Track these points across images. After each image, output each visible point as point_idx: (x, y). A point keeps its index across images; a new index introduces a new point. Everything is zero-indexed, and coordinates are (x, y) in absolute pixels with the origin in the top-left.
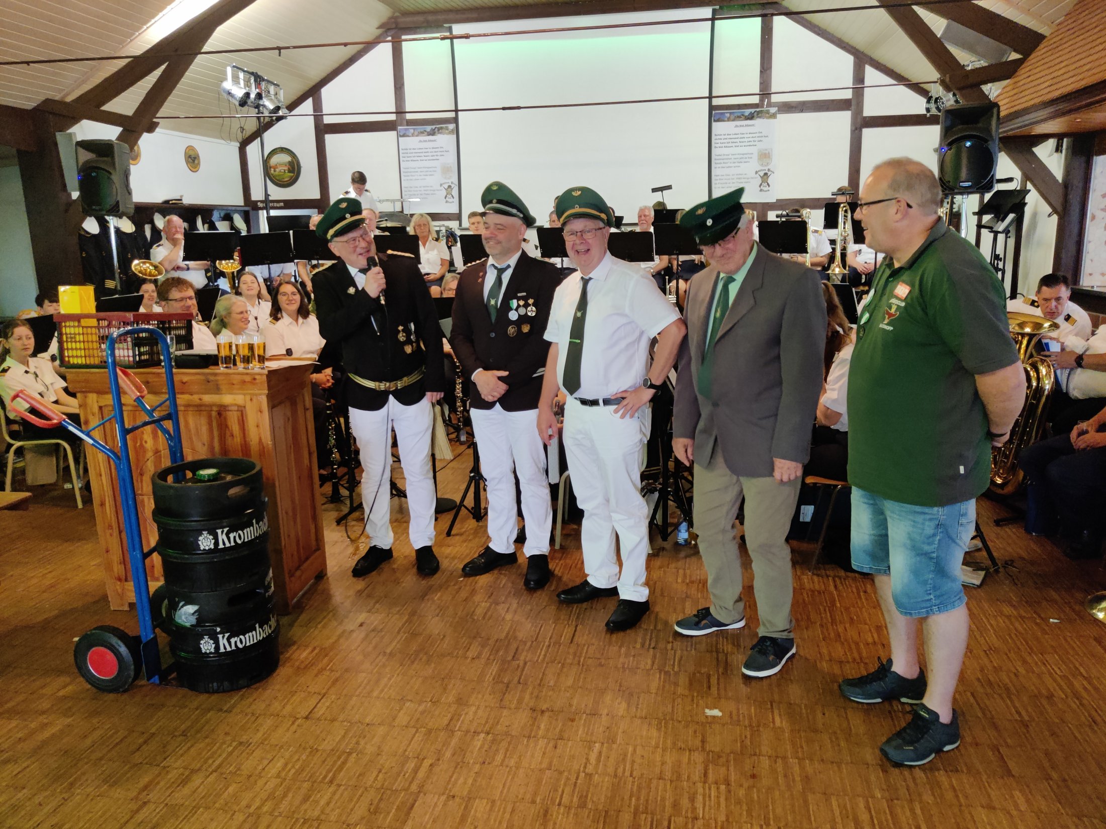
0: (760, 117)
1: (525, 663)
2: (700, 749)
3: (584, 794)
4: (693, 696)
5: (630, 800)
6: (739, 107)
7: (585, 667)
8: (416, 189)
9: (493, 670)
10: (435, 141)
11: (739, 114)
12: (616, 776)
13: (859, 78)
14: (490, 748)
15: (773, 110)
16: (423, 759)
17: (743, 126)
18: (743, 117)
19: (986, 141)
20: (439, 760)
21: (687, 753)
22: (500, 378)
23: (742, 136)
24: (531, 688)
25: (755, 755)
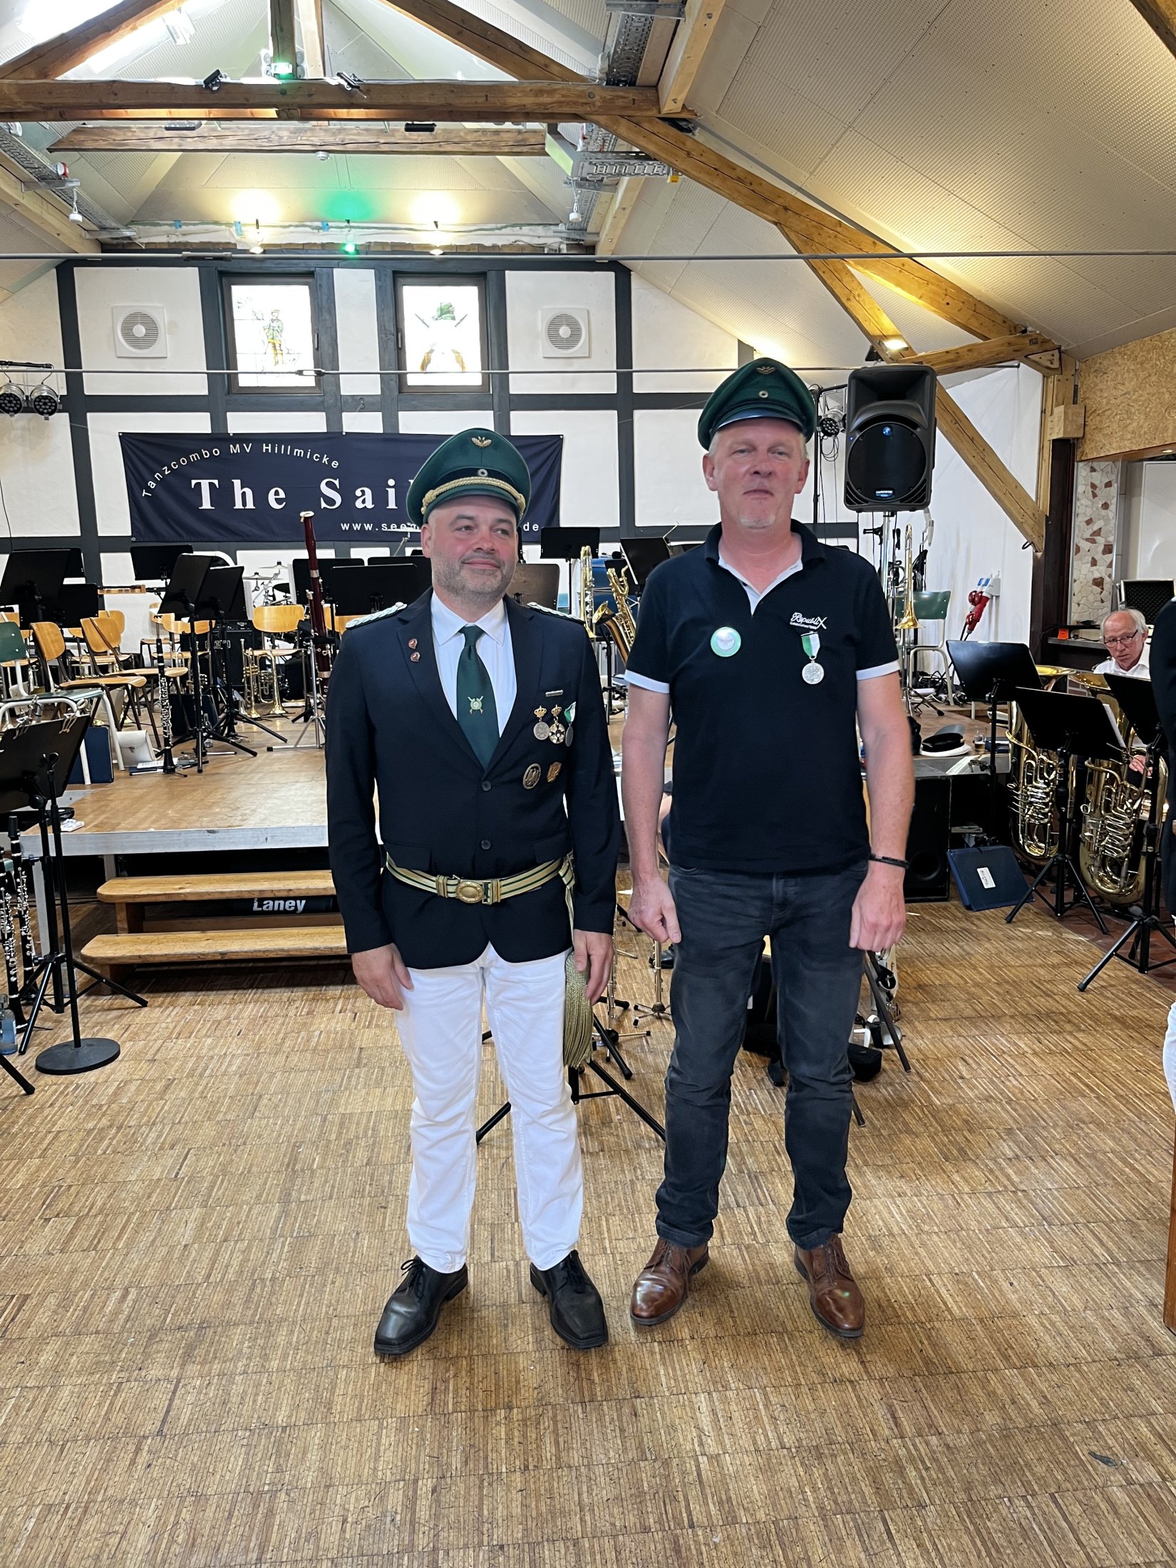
25: (952, 1373)
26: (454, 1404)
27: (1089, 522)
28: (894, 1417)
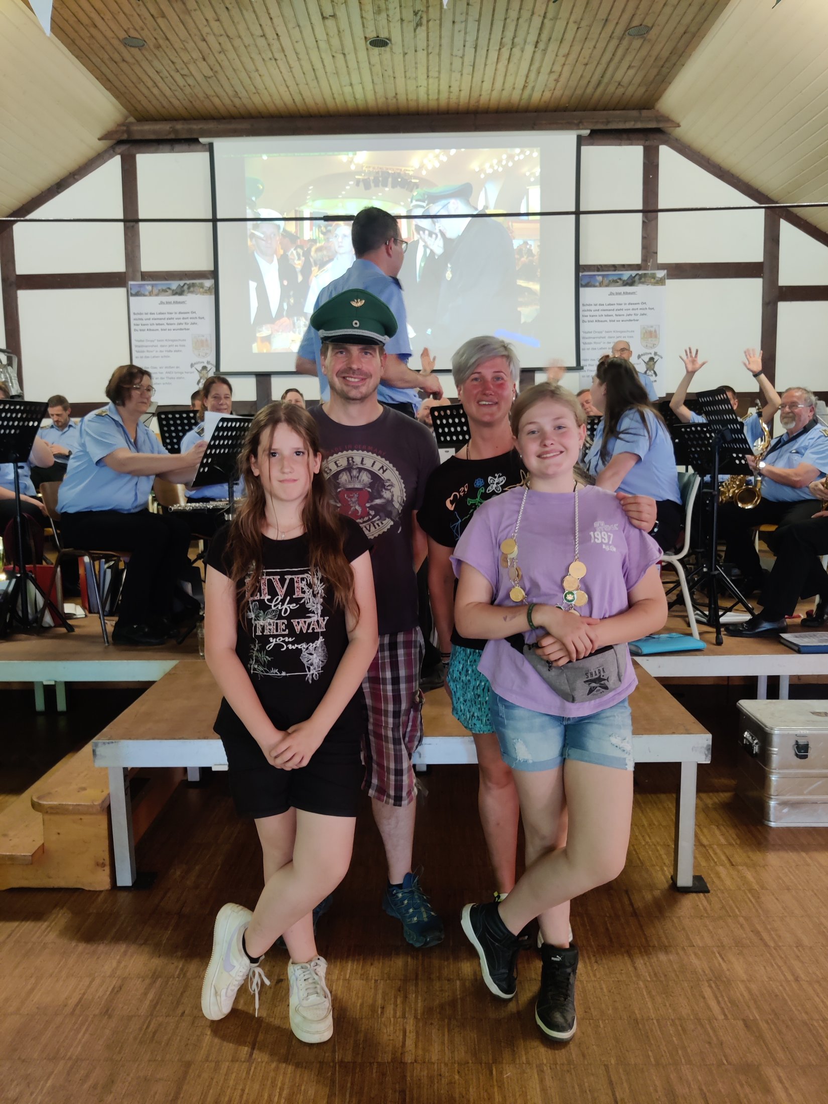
0: (643, 283)
6: (615, 267)
10: (183, 302)
11: (615, 278)
13: (773, 235)
15: (661, 274)
17: (620, 294)
18: (620, 282)
23: (619, 307)
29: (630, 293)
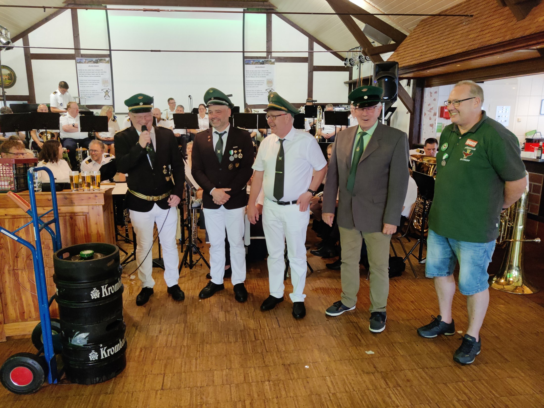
0: (267, 63)
1: (264, 341)
2: (376, 371)
3: (339, 404)
4: (355, 346)
5: (362, 403)
6: (257, 58)
7: (295, 338)
8: (87, 92)
9: (249, 347)
10: (98, 66)
11: (257, 61)
12: (346, 392)
13: (311, 47)
14: (275, 388)
15: (273, 60)
16: (244, 401)
17: (259, 67)
18: (259, 63)
19: (394, 79)
20: (253, 400)
21: (372, 375)
22: (226, 192)
23: (259, 72)
24: (275, 353)
25: (402, 370)
26: (252, 380)
27: (429, 105)
28: (387, 383)
29: (263, 67)
